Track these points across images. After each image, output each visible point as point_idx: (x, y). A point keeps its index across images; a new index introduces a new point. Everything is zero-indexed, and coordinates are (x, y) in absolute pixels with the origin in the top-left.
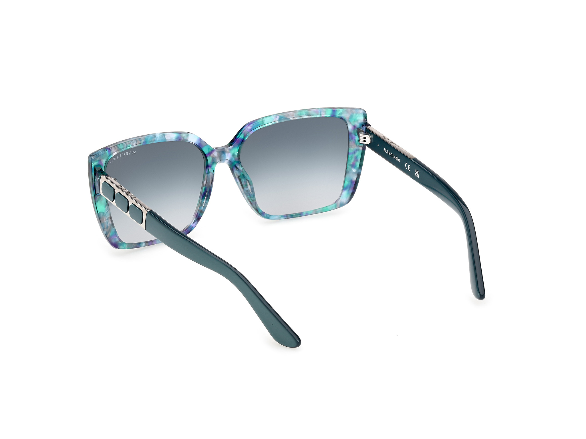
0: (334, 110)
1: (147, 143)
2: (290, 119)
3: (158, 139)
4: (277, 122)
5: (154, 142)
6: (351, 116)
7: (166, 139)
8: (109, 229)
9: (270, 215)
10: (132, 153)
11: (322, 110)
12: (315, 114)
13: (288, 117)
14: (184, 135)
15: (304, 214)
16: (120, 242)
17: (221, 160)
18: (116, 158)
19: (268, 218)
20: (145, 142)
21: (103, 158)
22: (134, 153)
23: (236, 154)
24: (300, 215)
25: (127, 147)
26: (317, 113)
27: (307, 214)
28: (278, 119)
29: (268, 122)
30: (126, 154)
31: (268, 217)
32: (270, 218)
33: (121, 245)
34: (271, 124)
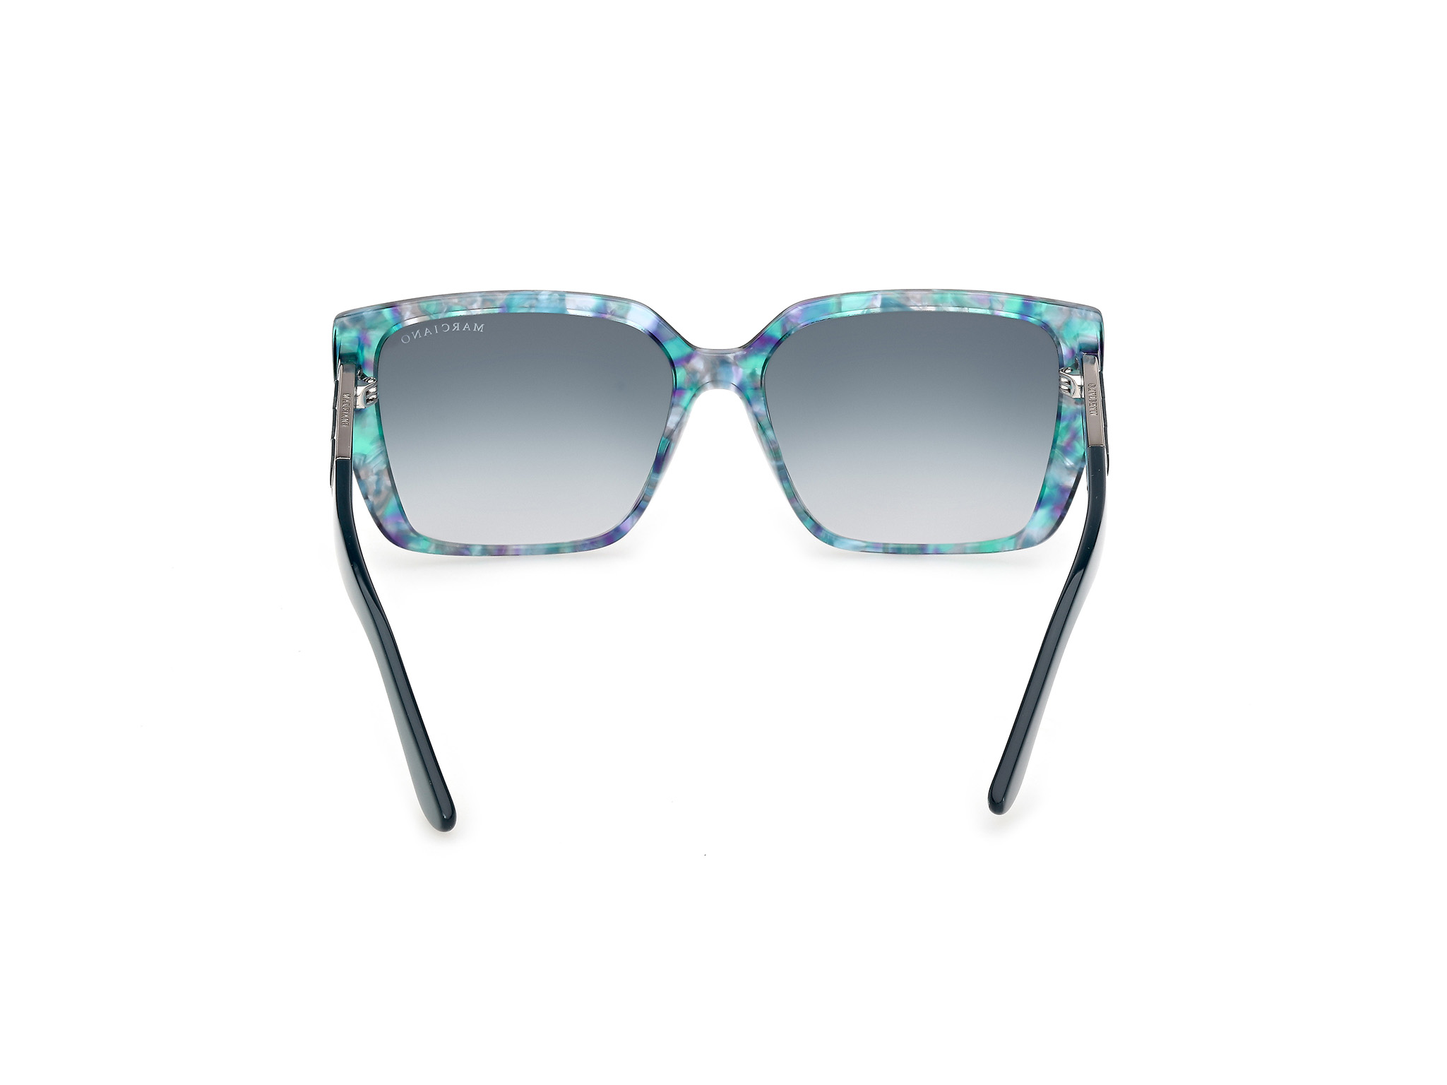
0: (1028, 301)
1: (513, 310)
2: (912, 308)
3: (544, 307)
4: (878, 310)
5: (533, 311)
6: (1067, 324)
7: (565, 309)
8: (383, 497)
9: (837, 537)
10: (472, 327)
11: (995, 298)
12: (977, 305)
13: (908, 304)
14: (613, 305)
15: (931, 549)
16: (412, 534)
17: (715, 382)
18: (422, 332)
19: (831, 543)
20: (505, 306)
21: (373, 328)
22: (479, 328)
23: (759, 372)
24: (921, 550)
25: (449, 310)
26: (981, 302)
27: (937, 552)
28: (878, 303)
29: (852, 308)
30: (453, 327)
31: (830, 540)
32: (835, 544)
33: (412, 539)
34: (859, 312)
